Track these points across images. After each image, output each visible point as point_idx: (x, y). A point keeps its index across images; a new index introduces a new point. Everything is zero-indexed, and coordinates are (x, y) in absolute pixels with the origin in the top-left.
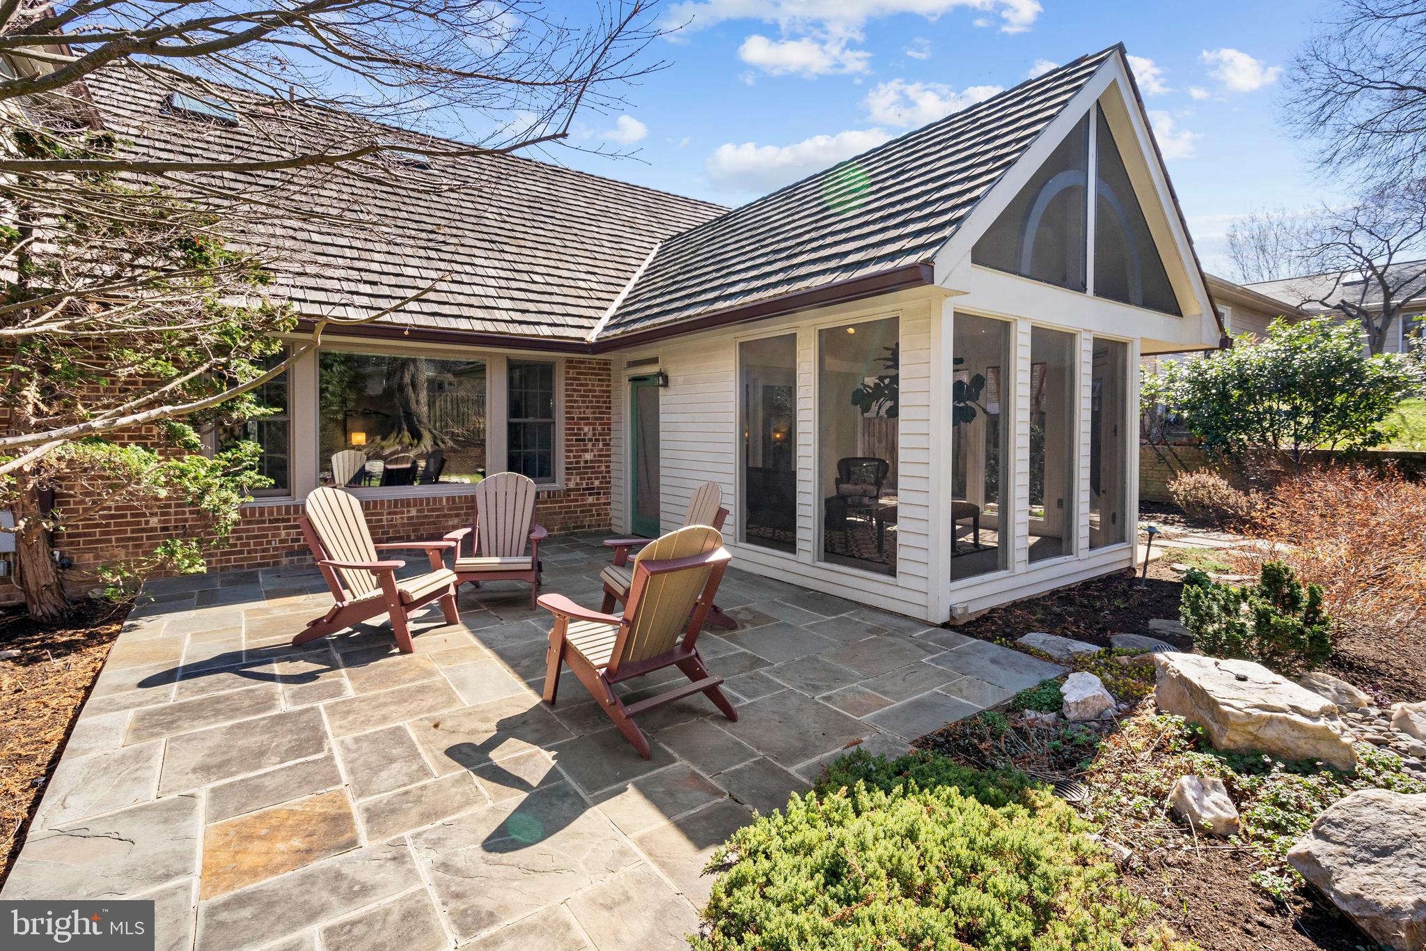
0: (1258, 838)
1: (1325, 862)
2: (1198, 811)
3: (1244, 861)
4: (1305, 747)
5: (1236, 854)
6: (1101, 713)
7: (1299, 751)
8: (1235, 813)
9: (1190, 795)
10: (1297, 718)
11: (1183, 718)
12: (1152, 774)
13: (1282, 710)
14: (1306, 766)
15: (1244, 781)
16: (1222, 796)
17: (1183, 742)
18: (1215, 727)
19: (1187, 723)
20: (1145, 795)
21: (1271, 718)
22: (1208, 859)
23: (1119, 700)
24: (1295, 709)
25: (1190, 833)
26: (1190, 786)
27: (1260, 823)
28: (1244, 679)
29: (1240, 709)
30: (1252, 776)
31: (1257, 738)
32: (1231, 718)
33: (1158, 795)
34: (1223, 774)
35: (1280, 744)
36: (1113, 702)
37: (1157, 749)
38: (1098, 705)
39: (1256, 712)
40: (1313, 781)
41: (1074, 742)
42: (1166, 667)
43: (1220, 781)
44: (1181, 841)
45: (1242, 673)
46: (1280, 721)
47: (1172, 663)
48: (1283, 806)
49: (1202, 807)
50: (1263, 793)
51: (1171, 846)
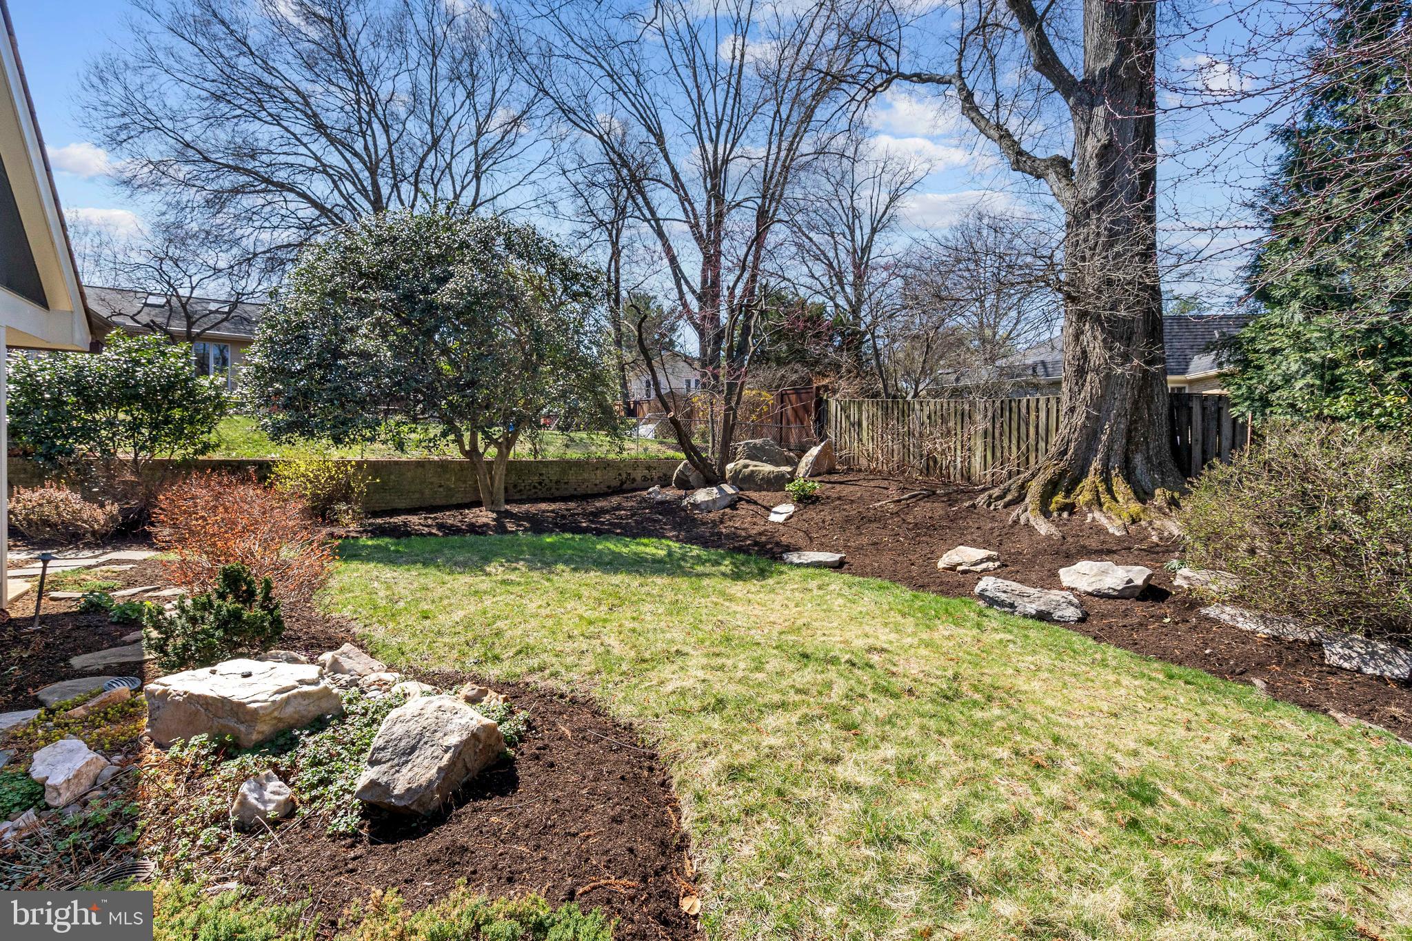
0: (313, 800)
1: (383, 780)
2: (262, 808)
3: (312, 824)
4: (313, 710)
5: (304, 823)
6: (97, 777)
7: (310, 715)
8: (289, 790)
9: (252, 798)
10: (306, 688)
11: (205, 735)
12: (204, 802)
13: (295, 687)
14: (318, 724)
15: (285, 761)
16: (275, 784)
17: (212, 758)
18: (242, 728)
19: (211, 739)
20: (206, 826)
21: (288, 697)
22: (288, 842)
23: (108, 754)
24: (302, 682)
25: (265, 832)
26: (250, 790)
27: (313, 786)
28: (249, 675)
29: (266, 701)
30: (289, 753)
31: (280, 720)
32: (261, 712)
33: (219, 818)
34: (271, 765)
35: (296, 716)
36: (103, 760)
37: (188, 779)
38: (93, 770)
39: (278, 697)
40: (329, 732)
41: (91, 824)
42: (165, 694)
43: (270, 771)
44: (257, 844)
45: (246, 670)
46: (295, 696)
47: (171, 689)
48: (320, 763)
49: (265, 803)
50: (302, 762)
51: (253, 855)
